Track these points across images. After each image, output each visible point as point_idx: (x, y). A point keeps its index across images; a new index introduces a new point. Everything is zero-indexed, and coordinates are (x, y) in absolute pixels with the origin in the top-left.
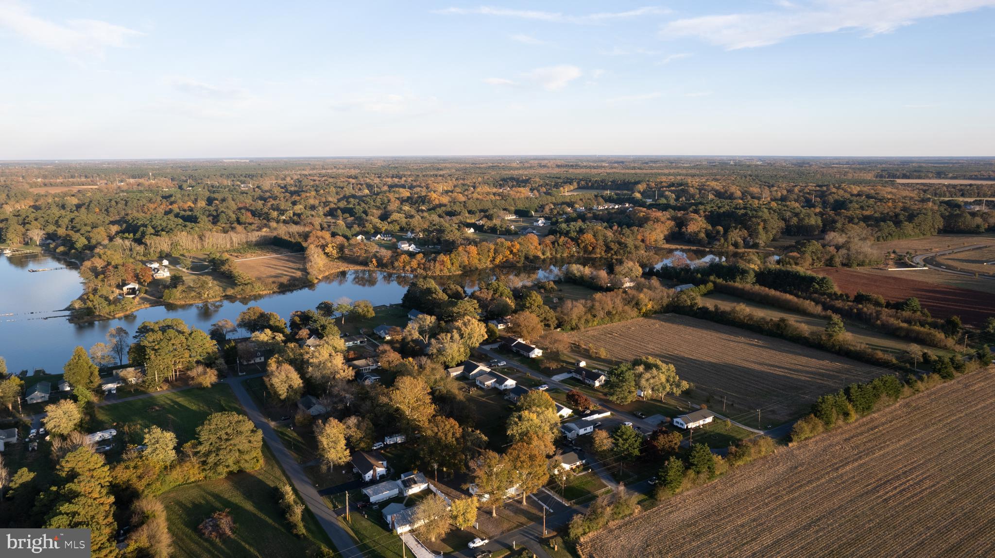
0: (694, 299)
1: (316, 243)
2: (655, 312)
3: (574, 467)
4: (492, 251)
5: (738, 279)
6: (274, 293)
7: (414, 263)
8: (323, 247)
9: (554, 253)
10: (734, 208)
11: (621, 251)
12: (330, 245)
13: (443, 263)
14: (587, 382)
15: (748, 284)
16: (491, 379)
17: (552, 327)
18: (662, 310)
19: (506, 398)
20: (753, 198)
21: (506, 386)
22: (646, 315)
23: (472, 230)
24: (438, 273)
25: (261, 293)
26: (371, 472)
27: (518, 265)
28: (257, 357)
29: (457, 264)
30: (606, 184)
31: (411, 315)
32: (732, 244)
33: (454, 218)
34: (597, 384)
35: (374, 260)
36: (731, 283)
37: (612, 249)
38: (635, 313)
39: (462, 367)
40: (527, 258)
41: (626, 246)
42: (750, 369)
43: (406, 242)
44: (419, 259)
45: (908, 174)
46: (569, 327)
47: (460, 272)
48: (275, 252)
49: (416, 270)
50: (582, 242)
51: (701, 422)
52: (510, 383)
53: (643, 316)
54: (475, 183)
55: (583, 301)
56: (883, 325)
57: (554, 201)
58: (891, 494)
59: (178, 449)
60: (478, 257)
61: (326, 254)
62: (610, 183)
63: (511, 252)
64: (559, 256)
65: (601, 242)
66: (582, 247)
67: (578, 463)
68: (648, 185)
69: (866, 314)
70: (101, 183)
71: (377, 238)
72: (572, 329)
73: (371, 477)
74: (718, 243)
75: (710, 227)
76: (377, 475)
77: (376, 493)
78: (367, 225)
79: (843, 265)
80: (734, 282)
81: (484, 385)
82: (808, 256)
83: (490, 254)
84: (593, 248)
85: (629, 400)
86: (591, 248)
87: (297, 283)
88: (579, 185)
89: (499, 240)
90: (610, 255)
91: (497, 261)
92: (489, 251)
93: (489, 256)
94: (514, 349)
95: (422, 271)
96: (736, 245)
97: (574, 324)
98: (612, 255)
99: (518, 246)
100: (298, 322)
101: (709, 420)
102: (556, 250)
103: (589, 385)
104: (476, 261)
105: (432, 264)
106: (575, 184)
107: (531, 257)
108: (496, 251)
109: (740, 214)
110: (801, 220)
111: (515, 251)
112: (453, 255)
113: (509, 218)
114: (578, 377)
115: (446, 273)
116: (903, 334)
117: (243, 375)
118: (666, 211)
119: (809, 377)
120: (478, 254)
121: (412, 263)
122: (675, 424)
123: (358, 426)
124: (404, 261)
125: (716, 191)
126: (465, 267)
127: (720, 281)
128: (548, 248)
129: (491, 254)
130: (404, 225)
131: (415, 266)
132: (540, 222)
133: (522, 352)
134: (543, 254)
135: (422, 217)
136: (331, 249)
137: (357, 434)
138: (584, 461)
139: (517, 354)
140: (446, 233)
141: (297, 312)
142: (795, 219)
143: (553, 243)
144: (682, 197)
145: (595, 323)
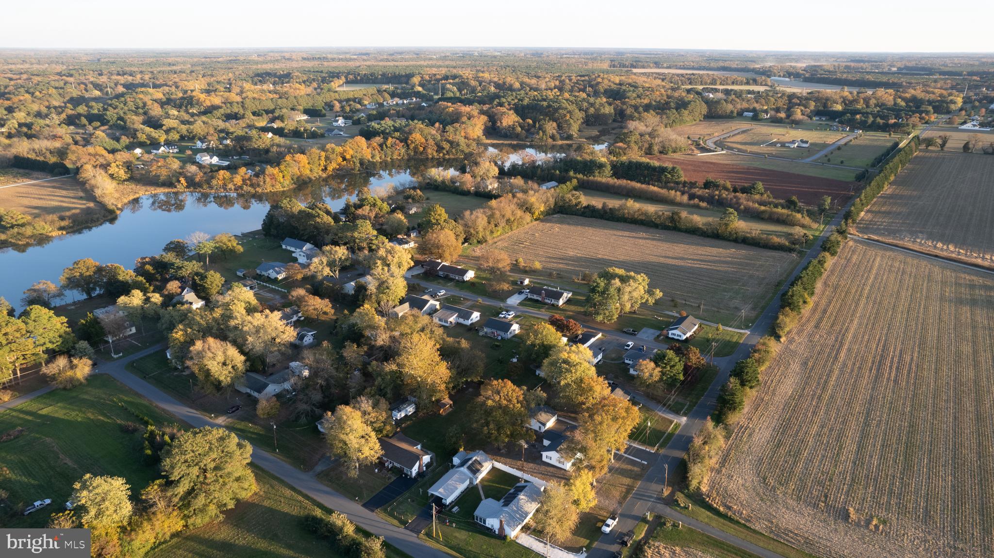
1: (92, 162)
2: (545, 215)
4: (323, 158)
5: (597, 174)
7: (238, 180)
8: (105, 167)
9: (383, 157)
10: (533, 100)
11: (454, 150)
12: (113, 165)
13: (273, 177)
14: (547, 301)
15: (605, 178)
16: (451, 315)
19: (481, 334)
20: (531, 89)
21: (472, 320)
22: (544, 219)
23: (271, 134)
25: (49, 235)
26: (417, 464)
28: (126, 328)
29: (288, 177)
30: (376, 78)
31: (287, 245)
32: (550, 137)
33: (240, 121)
34: (561, 302)
35: (182, 180)
36: (591, 178)
37: (443, 148)
38: (528, 217)
39: (407, 304)
40: (362, 163)
41: (458, 145)
43: (206, 154)
44: (242, 174)
45: (635, 64)
46: (475, 241)
47: (294, 186)
49: (241, 187)
50: (412, 142)
51: (693, 330)
52: (476, 316)
53: (537, 220)
54: (229, 80)
55: (482, 210)
56: (745, 208)
57: (337, 97)
58: (893, 375)
59: (134, 497)
60: (309, 167)
61: (112, 176)
62: (380, 77)
63: (344, 159)
64: (388, 159)
65: (431, 142)
66: (411, 148)
68: (422, 77)
69: (726, 199)
71: (161, 151)
72: (479, 242)
73: (417, 470)
74: (537, 137)
75: (521, 121)
77: (450, 491)
79: (661, 152)
80: (594, 176)
81: (446, 322)
82: (632, 145)
83: (321, 163)
84: (424, 149)
85: (615, 317)
86: (421, 149)
88: (347, 79)
89: (328, 146)
90: (441, 155)
91: (330, 168)
92: (319, 159)
93: (319, 165)
94: (441, 273)
95: (249, 188)
96: (553, 137)
97: (481, 237)
98: (444, 154)
99: (351, 152)
100: (153, 272)
102: (385, 153)
103: (553, 305)
104: (308, 172)
105: (261, 179)
106: (343, 78)
107: (365, 162)
108: (327, 158)
109: (544, 106)
110: (597, 110)
111: (348, 157)
112: (282, 167)
113: (303, 119)
114: (535, 297)
115: (279, 188)
116: (767, 216)
117: (120, 357)
118: (472, 105)
119: (733, 268)
120: (309, 163)
121: (235, 180)
122: (670, 336)
124: (224, 179)
125: (495, 83)
126: (297, 179)
127: (580, 176)
128: (377, 151)
129: (323, 163)
130: (185, 133)
132: (340, 122)
133: (452, 276)
134: (372, 157)
135: (204, 122)
136: (116, 169)
138: (630, 396)
139: (447, 279)
140: (254, 140)
141: (145, 258)
142: (592, 109)
143: (381, 146)
144: (463, 90)
145: (500, 233)
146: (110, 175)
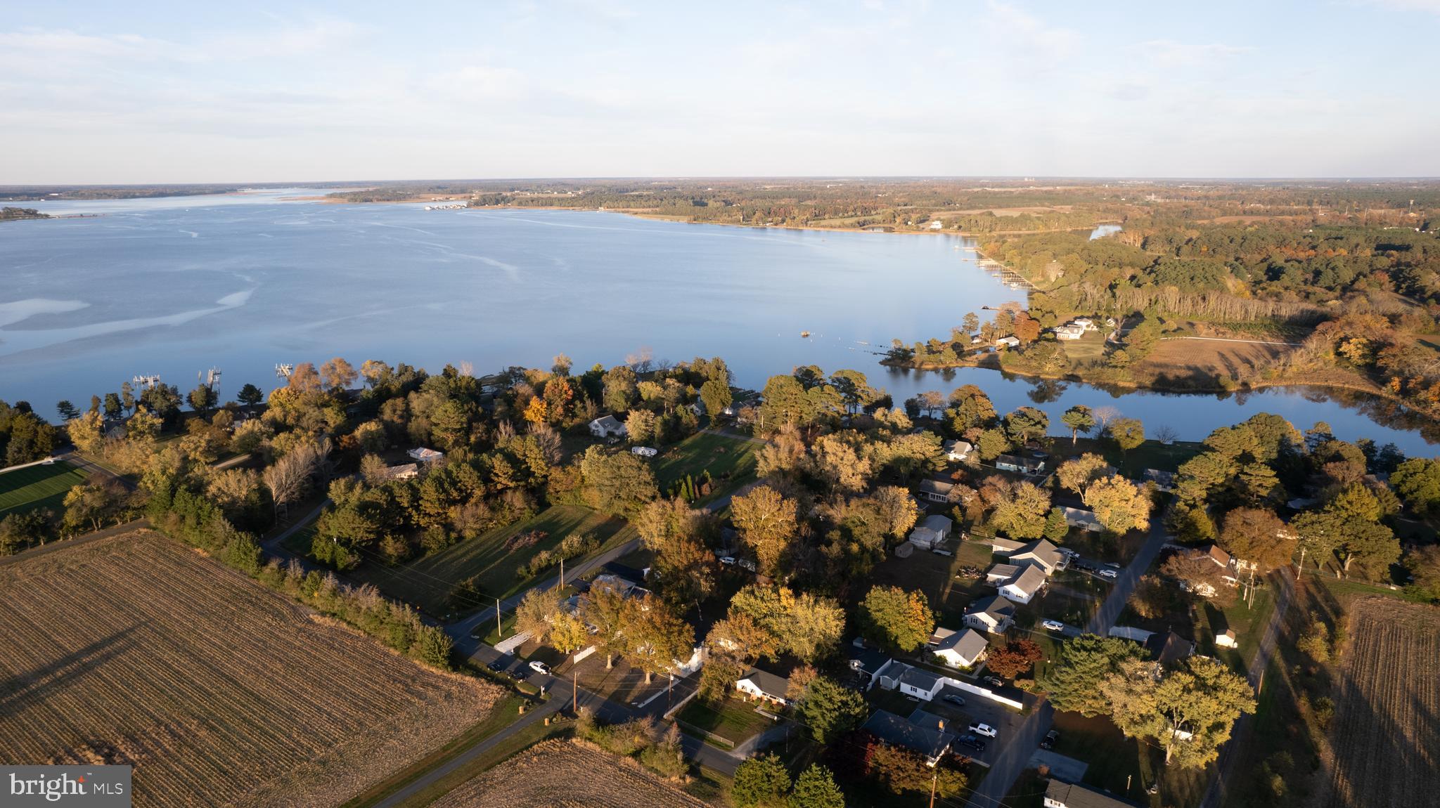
8: (1342, 341)
12: (1353, 341)
16: (1009, 574)
35: (1396, 379)
39: (1020, 545)
61: (1341, 355)
87: (1194, 383)
136: (1353, 348)
146: (1339, 354)
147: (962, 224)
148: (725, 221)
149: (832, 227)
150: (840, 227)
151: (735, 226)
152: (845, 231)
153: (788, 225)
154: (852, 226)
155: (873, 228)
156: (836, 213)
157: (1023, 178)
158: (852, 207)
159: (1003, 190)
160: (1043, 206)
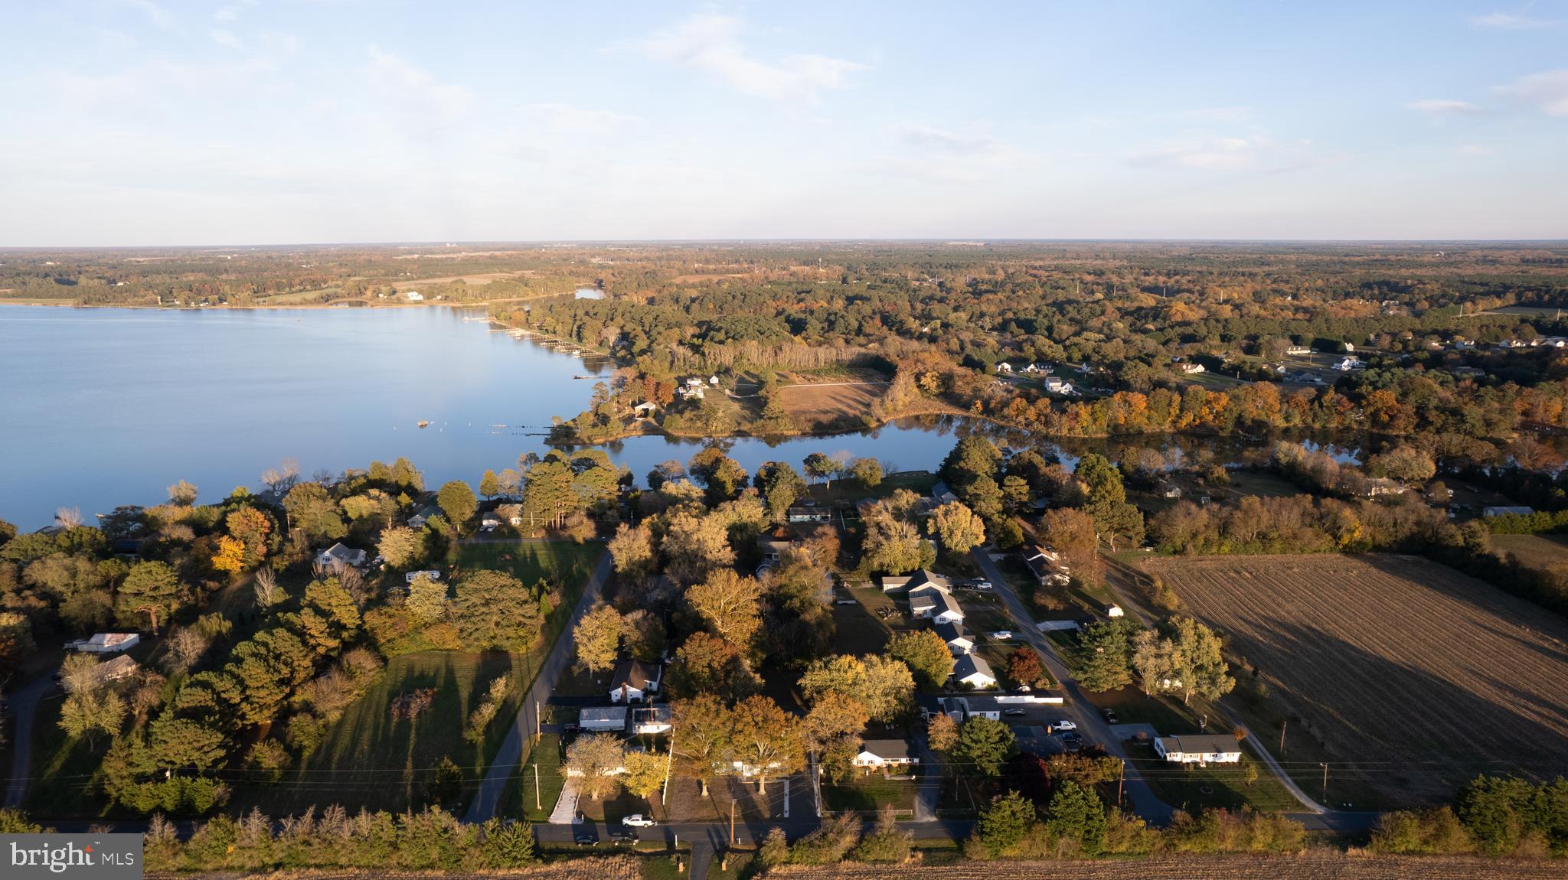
0: (1473, 534)
1: (910, 369)
2: (1377, 548)
3: (895, 764)
4: (1176, 404)
6: (804, 434)
8: (919, 376)
9: (1309, 420)
12: (928, 374)
13: (1077, 417)
16: (930, 604)
17: (1135, 543)
18: (1395, 546)
21: (944, 619)
22: (1350, 551)
23: (1200, 368)
24: (1065, 432)
25: (785, 432)
26: (620, 690)
27: (1222, 434)
29: (1102, 421)
35: (979, 402)
38: (1324, 542)
39: (908, 579)
40: (1239, 421)
42: (1460, 690)
43: (1059, 378)
44: (1042, 406)
47: (1105, 435)
48: (865, 378)
50: (1369, 404)
51: (1208, 757)
52: (955, 616)
53: (1340, 551)
60: (1146, 412)
61: (922, 387)
63: (1212, 410)
64: (1317, 426)
66: (1367, 413)
67: (904, 761)
70: (758, 272)
71: (1029, 369)
72: (1175, 552)
73: (619, 697)
76: (629, 697)
77: (590, 717)
78: (1025, 348)
83: (1172, 410)
84: (1392, 418)
85: (1106, 687)
86: (1386, 418)
87: (842, 424)
91: (1183, 423)
93: (1169, 413)
94: (1027, 566)
97: (1178, 543)
101: (1232, 757)
102: (1315, 415)
104: (1143, 420)
105: (1056, 417)
106: (1511, 296)
107: (1249, 422)
113: (1295, 353)
120: (1149, 408)
122: (1155, 747)
123: (637, 624)
124: (1018, 409)
126: (1116, 427)
128: (1299, 409)
129: (1174, 411)
131: (1033, 418)
132: (1345, 363)
133: (1035, 573)
134: (1287, 419)
136: (929, 380)
137: (635, 636)
138: (916, 760)
139: (1030, 575)
145: (1225, 549)
146: (919, 386)
147: (449, 293)
148: (135, 303)
149: (291, 304)
150: (301, 304)
151: (149, 309)
152: (310, 308)
153: (230, 304)
154: (316, 302)
155: (337, 303)
156: (279, 287)
157: (445, 243)
158: (297, 281)
159: (444, 256)
160: (501, 272)
